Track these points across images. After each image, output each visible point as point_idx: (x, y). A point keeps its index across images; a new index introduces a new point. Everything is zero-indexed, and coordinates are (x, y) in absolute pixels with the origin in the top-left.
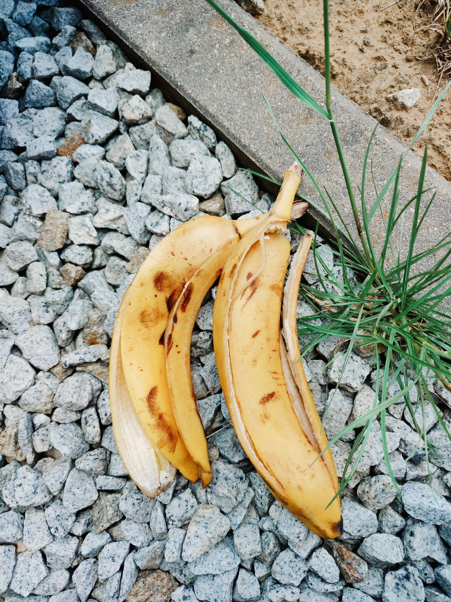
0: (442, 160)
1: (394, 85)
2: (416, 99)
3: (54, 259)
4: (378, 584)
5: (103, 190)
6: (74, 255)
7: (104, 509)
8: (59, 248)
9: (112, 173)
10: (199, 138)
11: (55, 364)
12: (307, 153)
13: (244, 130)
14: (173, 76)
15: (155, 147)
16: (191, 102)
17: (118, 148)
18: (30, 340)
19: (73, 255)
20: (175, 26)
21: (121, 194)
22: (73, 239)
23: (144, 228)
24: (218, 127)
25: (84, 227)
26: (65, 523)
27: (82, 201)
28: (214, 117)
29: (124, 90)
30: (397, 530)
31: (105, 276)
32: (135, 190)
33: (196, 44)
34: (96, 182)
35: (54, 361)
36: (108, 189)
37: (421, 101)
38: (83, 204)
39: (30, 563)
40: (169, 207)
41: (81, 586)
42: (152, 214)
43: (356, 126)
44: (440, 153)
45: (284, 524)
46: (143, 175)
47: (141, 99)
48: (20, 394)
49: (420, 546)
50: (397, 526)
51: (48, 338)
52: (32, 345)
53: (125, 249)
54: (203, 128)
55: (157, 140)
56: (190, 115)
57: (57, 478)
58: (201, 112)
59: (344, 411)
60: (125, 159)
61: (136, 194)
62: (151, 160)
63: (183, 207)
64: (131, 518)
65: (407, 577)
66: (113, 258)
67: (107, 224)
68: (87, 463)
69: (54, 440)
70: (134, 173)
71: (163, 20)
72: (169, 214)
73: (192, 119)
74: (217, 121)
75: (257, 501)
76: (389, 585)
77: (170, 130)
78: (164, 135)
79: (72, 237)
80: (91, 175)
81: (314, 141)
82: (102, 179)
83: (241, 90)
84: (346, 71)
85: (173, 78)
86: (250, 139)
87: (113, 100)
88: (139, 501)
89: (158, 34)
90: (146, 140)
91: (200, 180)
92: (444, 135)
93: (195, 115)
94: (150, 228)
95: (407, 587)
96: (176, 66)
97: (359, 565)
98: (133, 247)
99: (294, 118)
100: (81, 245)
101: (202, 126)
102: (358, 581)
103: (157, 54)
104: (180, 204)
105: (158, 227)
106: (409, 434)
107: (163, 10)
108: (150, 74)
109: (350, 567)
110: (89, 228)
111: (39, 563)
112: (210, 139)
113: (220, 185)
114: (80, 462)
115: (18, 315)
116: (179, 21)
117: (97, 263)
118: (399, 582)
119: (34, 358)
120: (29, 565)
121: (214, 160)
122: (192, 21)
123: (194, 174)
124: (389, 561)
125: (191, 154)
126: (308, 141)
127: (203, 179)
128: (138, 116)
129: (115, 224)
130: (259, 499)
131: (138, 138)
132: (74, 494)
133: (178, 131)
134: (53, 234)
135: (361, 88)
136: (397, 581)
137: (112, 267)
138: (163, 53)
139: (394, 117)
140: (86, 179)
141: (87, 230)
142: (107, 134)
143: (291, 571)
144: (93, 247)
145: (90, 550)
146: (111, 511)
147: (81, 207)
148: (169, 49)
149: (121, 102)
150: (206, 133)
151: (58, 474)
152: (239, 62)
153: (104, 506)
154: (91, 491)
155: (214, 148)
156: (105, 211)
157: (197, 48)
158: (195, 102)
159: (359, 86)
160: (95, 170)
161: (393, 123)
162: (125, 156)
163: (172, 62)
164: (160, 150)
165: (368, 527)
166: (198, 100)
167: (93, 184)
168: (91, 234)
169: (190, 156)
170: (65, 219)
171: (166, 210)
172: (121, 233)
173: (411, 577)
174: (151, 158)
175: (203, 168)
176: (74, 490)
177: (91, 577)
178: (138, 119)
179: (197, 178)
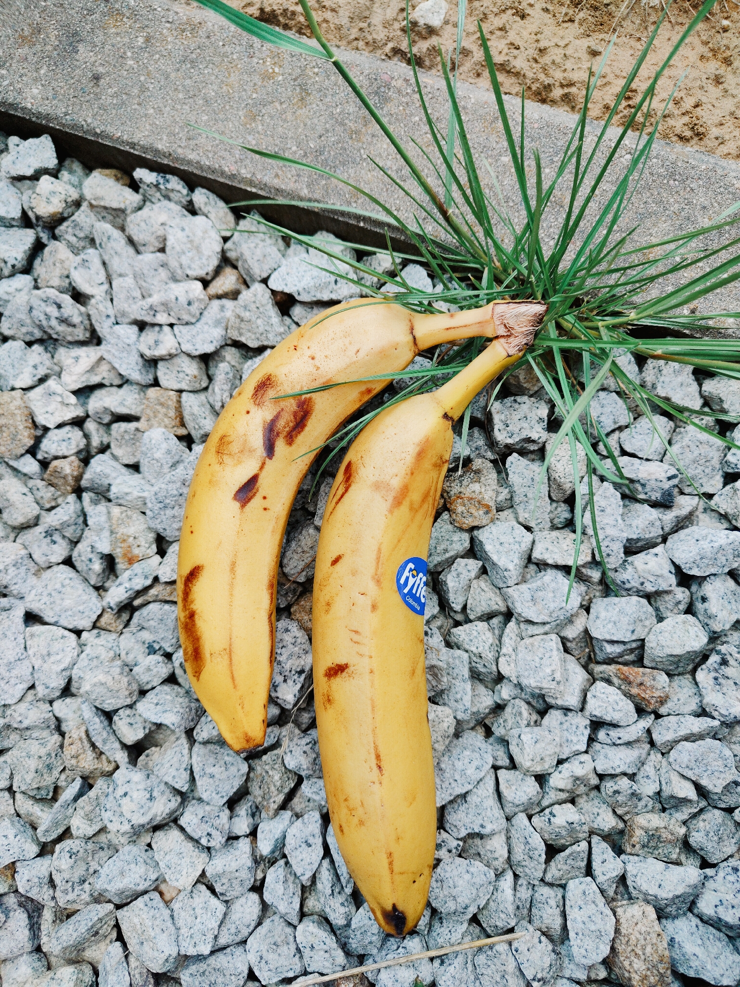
0: (516, 81)
1: (404, 6)
2: (443, 12)
3: (30, 465)
4: (691, 694)
5: (57, 333)
6: (56, 444)
7: (266, 778)
8: (29, 445)
9: (58, 301)
10: (162, 199)
11: (99, 612)
12: (324, 147)
13: (222, 153)
14: (83, 123)
15: (105, 239)
16: (127, 148)
17: (51, 264)
18: (45, 594)
19: (54, 446)
20: (55, 52)
21: (86, 329)
22: (44, 423)
23: (140, 360)
24: (182, 168)
25: (53, 397)
26: (218, 822)
27: (32, 363)
28: (170, 155)
29: (20, 179)
30: (682, 607)
31: (115, 458)
32: (104, 310)
33: (97, 64)
34: (40, 327)
35: (94, 609)
36: (61, 328)
37: (451, 12)
38: (35, 367)
39: (194, 906)
40: (164, 311)
41: (282, 902)
42: (144, 334)
43: (376, 79)
44: (508, 72)
45: (526, 674)
46: (106, 286)
47: (53, 179)
48: (67, 673)
49: (721, 608)
50: (679, 602)
51: (71, 579)
52: (52, 600)
53: (126, 403)
54: (161, 181)
55: (104, 228)
56: (134, 169)
57: (176, 765)
58: (149, 157)
59: (537, 478)
60: (68, 277)
61: (108, 316)
62: (107, 262)
63: (183, 300)
64: (311, 772)
65: (724, 662)
66: (115, 426)
67: (83, 379)
68: (211, 727)
69: (148, 713)
70: (91, 289)
71: (34, 50)
72: (169, 322)
73: (140, 173)
74: (177, 159)
75: (478, 665)
76: (706, 685)
77: (115, 205)
78: (110, 217)
79: (41, 420)
80: (28, 321)
81: (327, 126)
82: (48, 317)
83: (191, 100)
84: (328, 15)
85: (85, 126)
86: (236, 162)
87: (11, 200)
88: (310, 745)
89: (35, 74)
90: (87, 237)
91: (190, 255)
92: (503, 46)
93: (141, 167)
94: (148, 353)
95: (730, 676)
96: (81, 107)
97: (654, 680)
98: (137, 396)
99: (284, 106)
100: (59, 426)
101: (159, 178)
102: (662, 701)
103: (47, 102)
104: (177, 299)
105: (161, 346)
106: (641, 468)
107: (26, 37)
108: (49, 138)
109: (643, 687)
110: (61, 396)
111: (207, 899)
112: (179, 191)
113: (223, 252)
114: (199, 731)
115: (14, 568)
116: (57, 43)
117: (95, 442)
118: (717, 675)
119: (63, 616)
120: (194, 909)
121: (199, 219)
122: (76, 34)
123: (178, 248)
124: (690, 649)
125: (162, 224)
126: (320, 130)
127: (194, 252)
128: (60, 205)
129: (96, 375)
130: (478, 660)
131: (73, 240)
132: (212, 776)
133: (128, 202)
134: (12, 429)
135: (361, 29)
136: (713, 674)
137: (119, 438)
138: (54, 98)
139: (424, 50)
140: (24, 330)
141: (59, 399)
142: (25, 252)
143: (568, 735)
144: (78, 423)
145: (273, 842)
146: (277, 777)
147: (35, 372)
148: (62, 88)
149: (25, 198)
150: (169, 186)
151: (175, 759)
152: (170, 62)
153: (264, 774)
154: (235, 763)
155: (191, 202)
156: (73, 360)
157: (101, 70)
158: (133, 145)
159: (357, 30)
160: (31, 309)
161: (427, 59)
162: (66, 273)
163: (73, 105)
164: (115, 240)
165: (641, 621)
166: (136, 141)
167: (38, 334)
168: (66, 402)
169: (161, 228)
170: (19, 400)
171: (162, 318)
172: (112, 385)
173: (729, 658)
174: (106, 258)
175: (188, 237)
176: (210, 770)
177: (291, 886)
178: (60, 210)
179: (184, 253)
